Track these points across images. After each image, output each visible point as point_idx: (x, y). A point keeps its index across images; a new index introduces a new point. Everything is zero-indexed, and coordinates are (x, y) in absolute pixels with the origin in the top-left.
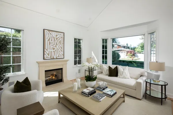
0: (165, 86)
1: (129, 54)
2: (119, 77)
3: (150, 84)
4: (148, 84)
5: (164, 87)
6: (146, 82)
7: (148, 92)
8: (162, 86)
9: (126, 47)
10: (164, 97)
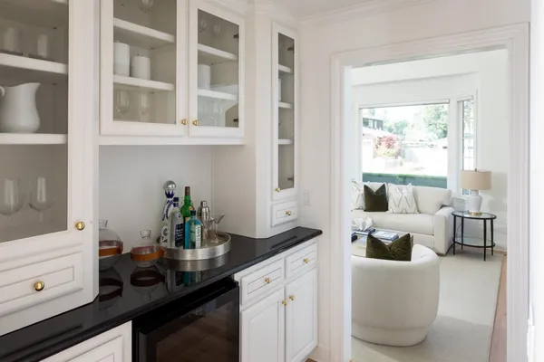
0: (492, 219)
1: (383, 148)
2: (390, 210)
3: (463, 218)
4: (459, 220)
5: (488, 222)
6: (455, 216)
7: (458, 240)
8: (485, 220)
9: (371, 124)
10: (489, 244)
